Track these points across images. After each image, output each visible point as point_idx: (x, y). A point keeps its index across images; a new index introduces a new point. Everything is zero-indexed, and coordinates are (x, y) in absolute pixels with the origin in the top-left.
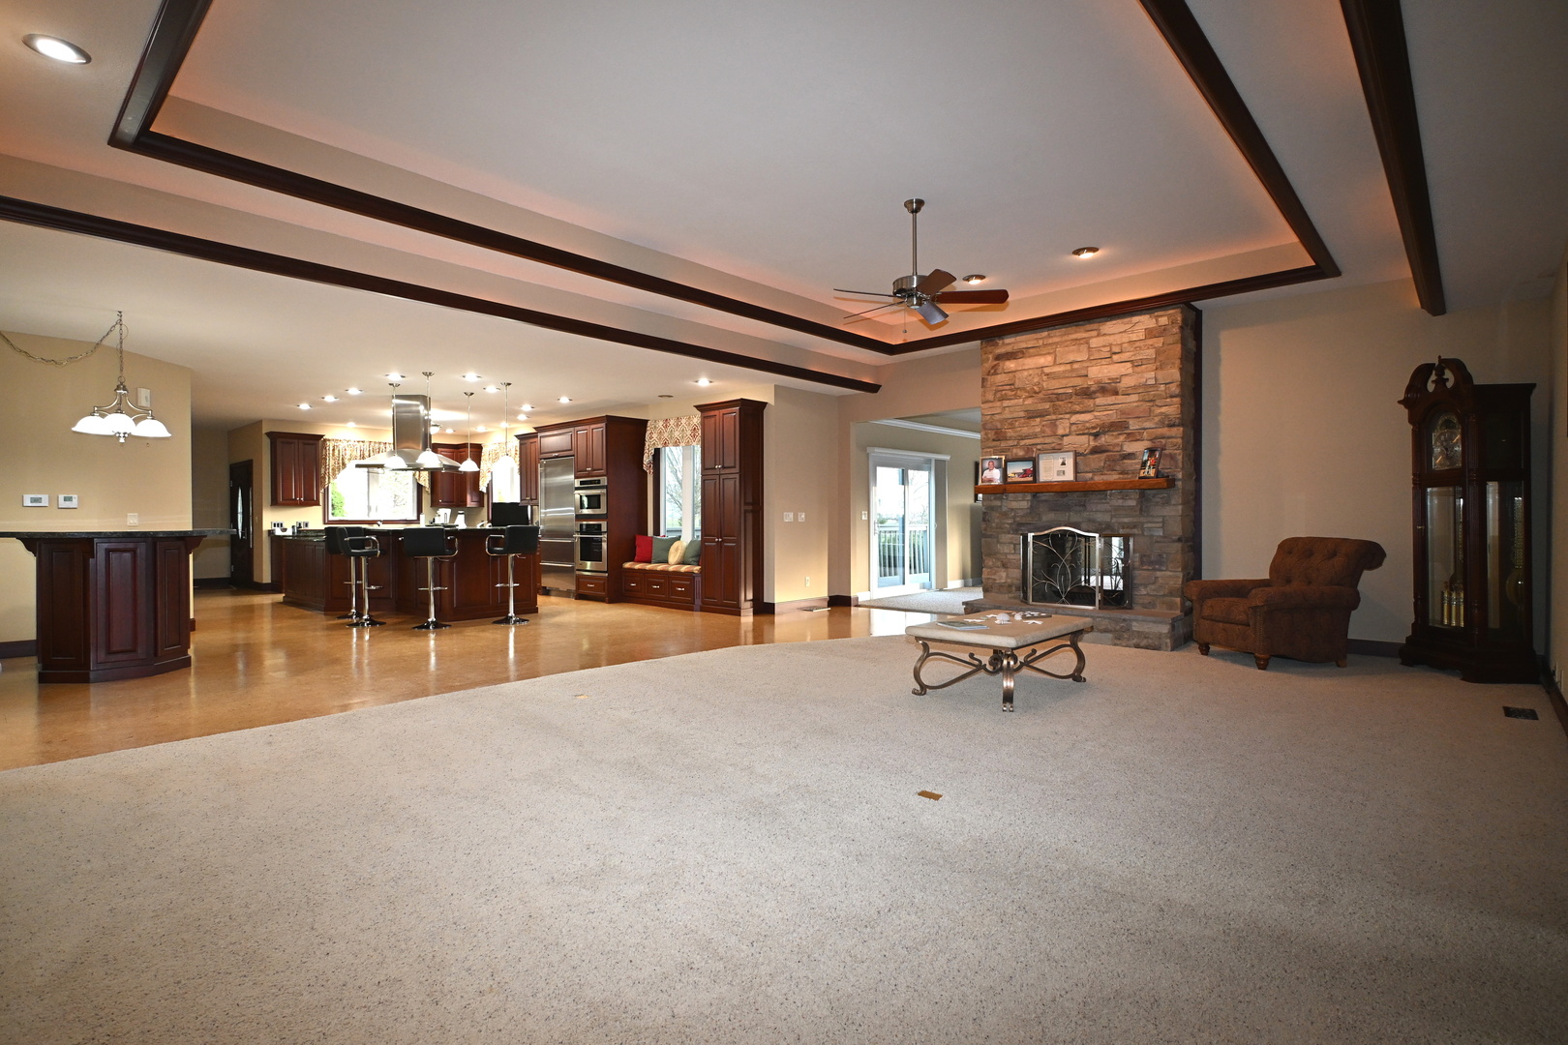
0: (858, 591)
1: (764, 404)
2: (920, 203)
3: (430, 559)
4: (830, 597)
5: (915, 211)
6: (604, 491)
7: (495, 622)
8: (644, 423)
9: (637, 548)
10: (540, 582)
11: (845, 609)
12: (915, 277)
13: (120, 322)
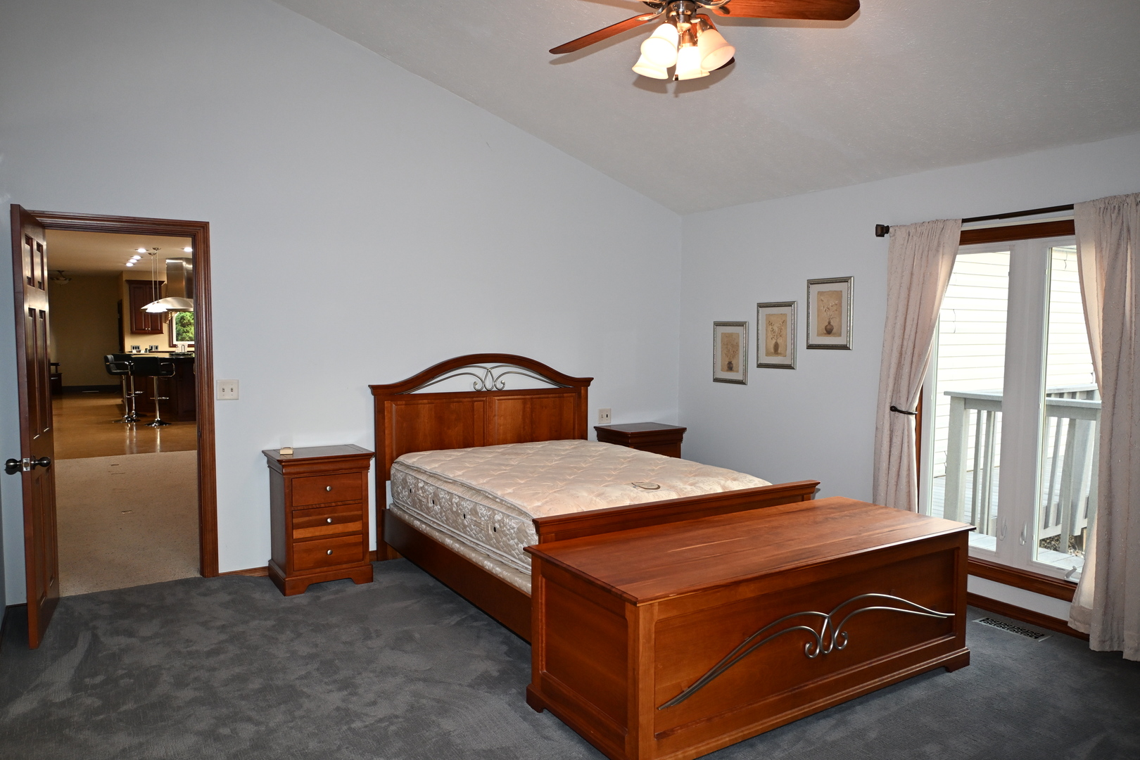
3: (156, 378)
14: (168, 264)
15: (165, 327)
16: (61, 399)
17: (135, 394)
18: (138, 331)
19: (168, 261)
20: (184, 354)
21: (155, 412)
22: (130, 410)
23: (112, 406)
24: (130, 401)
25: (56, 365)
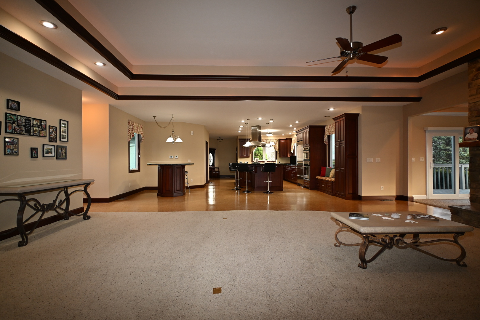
0: (412, 193)
1: (358, 114)
2: (354, 8)
3: (246, 172)
4: (397, 196)
5: (351, 13)
6: (309, 151)
7: (264, 193)
8: (324, 127)
9: (321, 171)
10: (297, 181)
11: (405, 202)
12: (351, 43)
13: (173, 117)
14: (252, 129)
15: (250, 155)
16: (219, 179)
17: (239, 179)
18: (242, 157)
19: (252, 128)
20: (257, 163)
21: (246, 186)
22: (237, 185)
23: (233, 183)
24: (237, 182)
25: (218, 168)
